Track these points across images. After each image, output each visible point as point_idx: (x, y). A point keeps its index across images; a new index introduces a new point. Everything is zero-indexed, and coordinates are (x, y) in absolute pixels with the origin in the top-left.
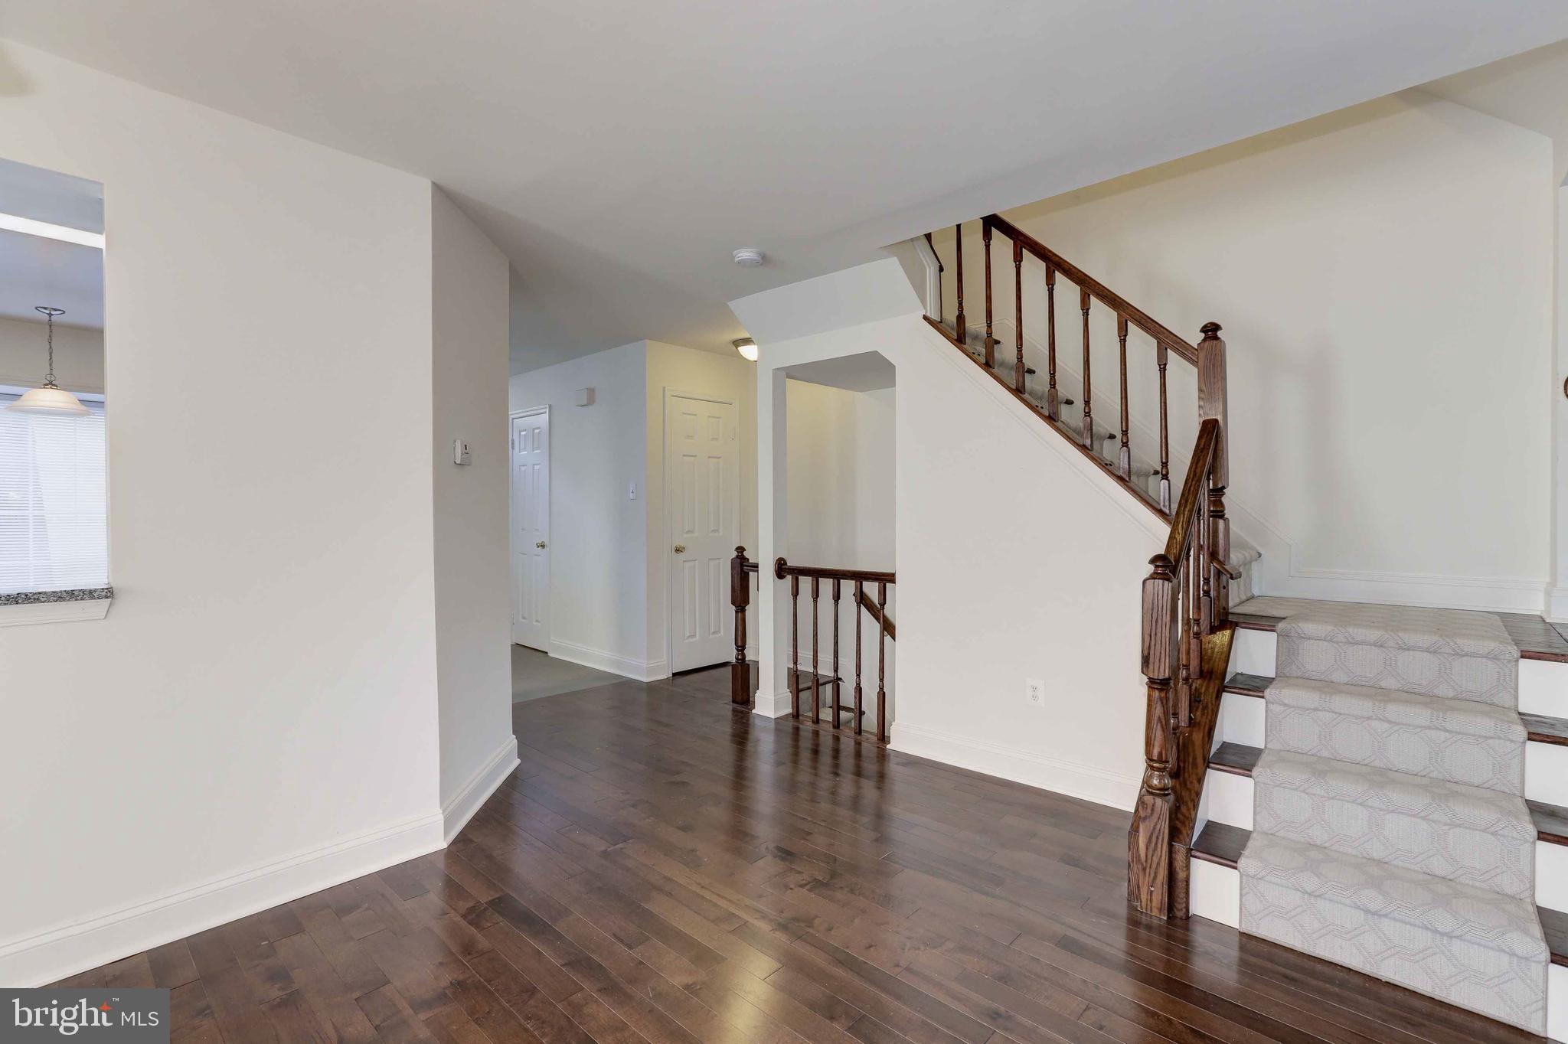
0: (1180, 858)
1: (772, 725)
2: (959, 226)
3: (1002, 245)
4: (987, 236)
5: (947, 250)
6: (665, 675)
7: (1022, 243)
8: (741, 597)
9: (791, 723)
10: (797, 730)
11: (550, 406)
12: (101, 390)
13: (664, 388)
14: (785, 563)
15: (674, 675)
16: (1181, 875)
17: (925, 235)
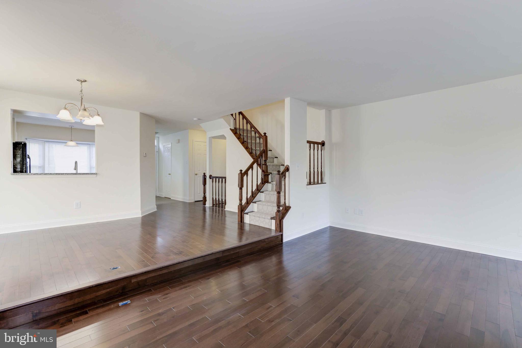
0: (243, 214)
1: (208, 208)
2: (236, 113)
3: (241, 116)
4: (239, 115)
5: (234, 116)
6: (193, 201)
7: (244, 117)
8: (205, 183)
9: (212, 207)
10: (213, 208)
11: (171, 143)
12: (94, 142)
13: (193, 140)
14: (211, 176)
15: (195, 201)
16: (243, 216)
17: (231, 114)
